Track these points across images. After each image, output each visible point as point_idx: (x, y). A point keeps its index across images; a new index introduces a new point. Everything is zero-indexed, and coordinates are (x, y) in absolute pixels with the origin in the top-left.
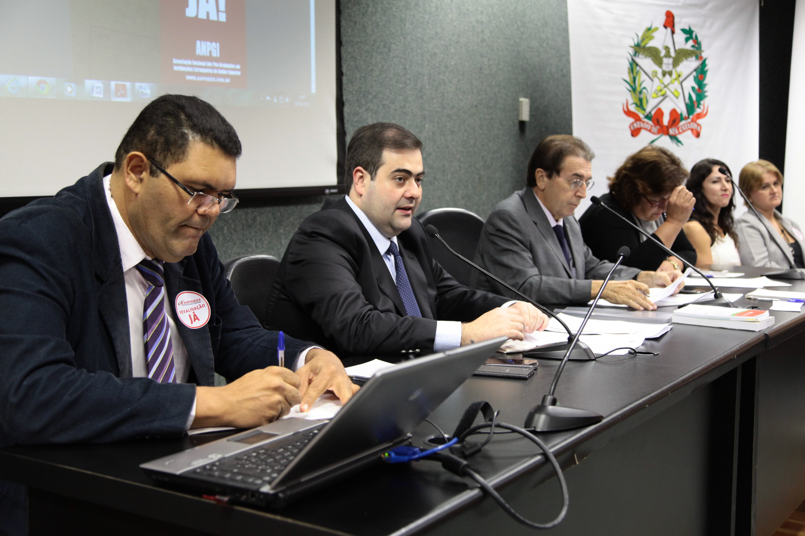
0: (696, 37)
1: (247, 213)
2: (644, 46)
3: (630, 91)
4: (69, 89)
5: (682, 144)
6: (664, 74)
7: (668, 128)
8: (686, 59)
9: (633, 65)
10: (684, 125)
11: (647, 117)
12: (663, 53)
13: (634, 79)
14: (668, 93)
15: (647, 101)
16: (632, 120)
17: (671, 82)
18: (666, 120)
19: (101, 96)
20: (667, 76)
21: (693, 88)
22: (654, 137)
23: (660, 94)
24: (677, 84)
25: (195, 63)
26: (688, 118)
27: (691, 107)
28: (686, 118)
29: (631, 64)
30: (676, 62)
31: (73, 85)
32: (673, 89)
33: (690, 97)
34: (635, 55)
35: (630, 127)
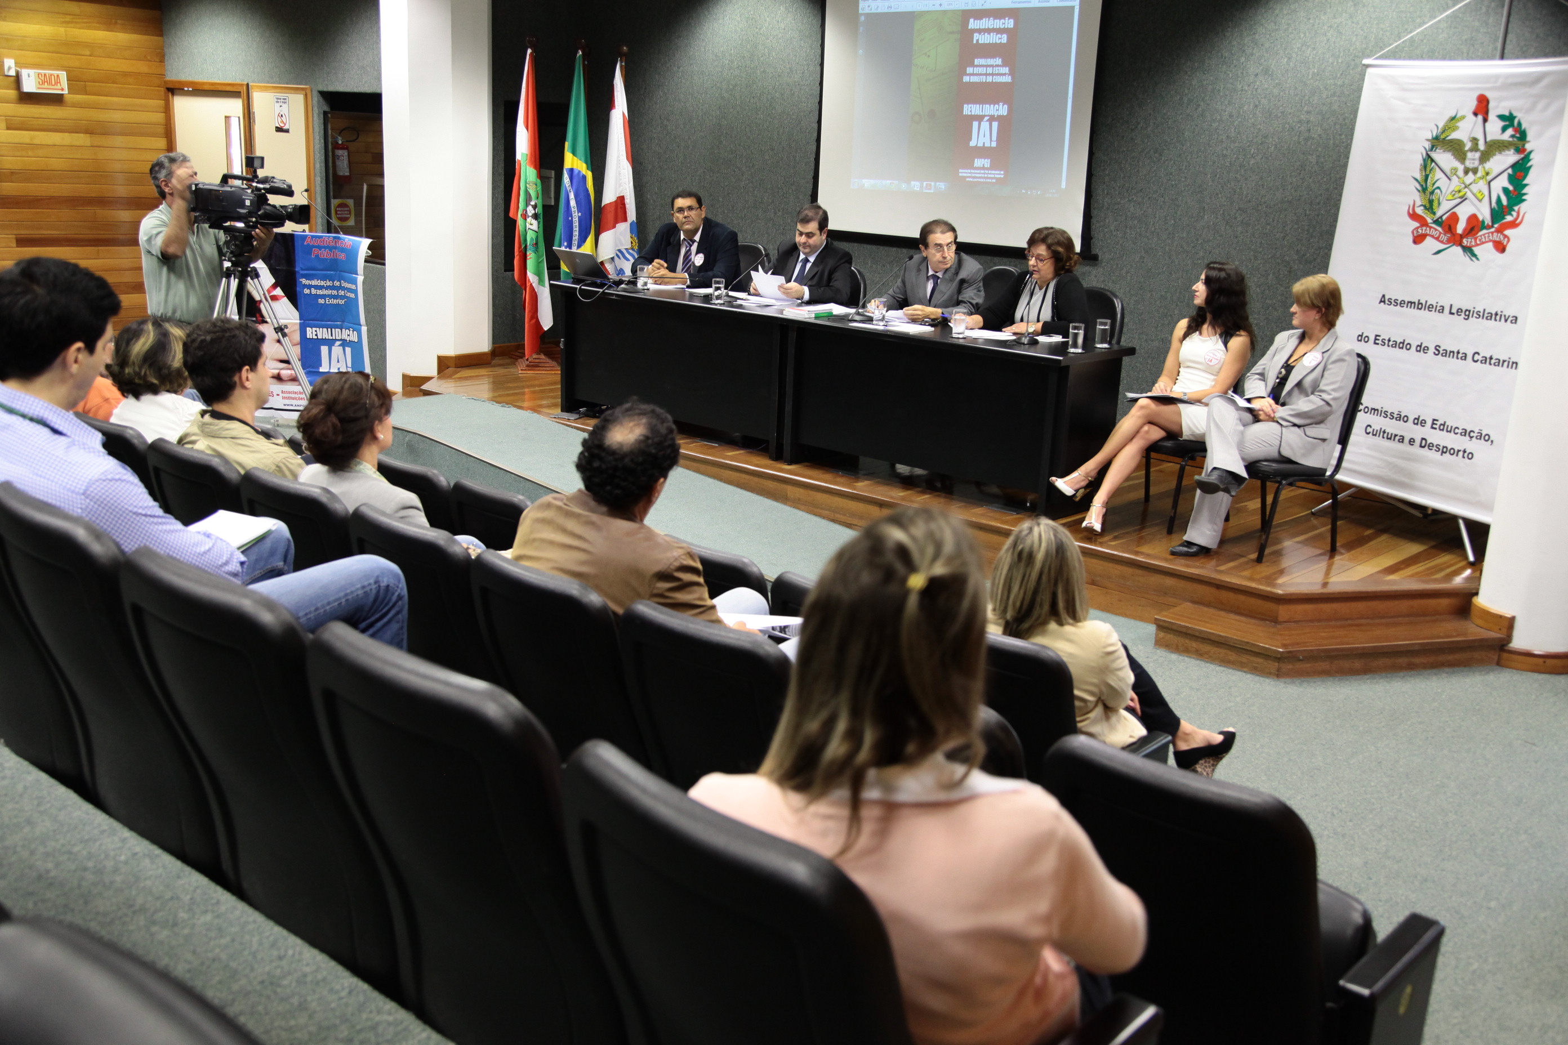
0: (1519, 124)
2: (1444, 139)
3: (1419, 191)
4: (903, 186)
5: (1478, 259)
6: (1466, 172)
7: (1462, 237)
8: (1500, 153)
9: (1428, 160)
10: (1484, 235)
11: (1436, 222)
12: (1468, 146)
13: (1426, 177)
14: (1469, 195)
15: (1439, 204)
16: (1416, 224)
17: (1474, 182)
18: (1460, 228)
19: (918, 189)
20: (1470, 174)
21: (1505, 190)
22: (1442, 246)
23: (1457, 195)
24: (1482, 185)
25: (973, 171)
26: (1492, 227)
27: (1499, 213)
28: (1488, 227)
29: (1424, 160)
30: (1485, 157)
31: (905, 184)
32: (1475, 191)
33: (1499, 200)
34: (1431, 150)
35: (1413, 232)
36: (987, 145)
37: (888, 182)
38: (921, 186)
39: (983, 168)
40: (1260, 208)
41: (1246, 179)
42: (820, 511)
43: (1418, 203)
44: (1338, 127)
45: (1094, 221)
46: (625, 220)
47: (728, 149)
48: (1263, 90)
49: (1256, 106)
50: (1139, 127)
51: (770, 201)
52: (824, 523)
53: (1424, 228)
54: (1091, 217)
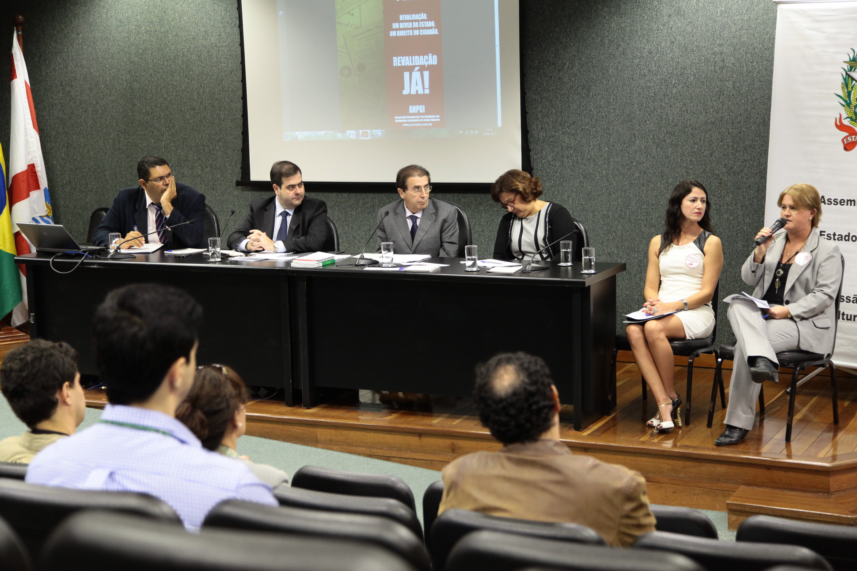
1: (454, 197)
3: (843, 106)
4: (339, 136)
9: (849, 79)
13: (849, 93)
16: (845, 134)
19: (355, 137)
25: (408, 117)
29: (845, 79)
31: (341, 133)
35: (843, 141)
36: (421, 92)
37: (323, 133)
38: (358, 135)
39: (419, 114)
40: (687, 130)
41: (671, 106)
42: (356, 449)
43: (844, 115)
44: (749, 55)
45: (532, 153)
46: (38, 187)
47: (144, 111)
48: (678, 28)
49: (673, 42)
50: (566, 67)
51: (196, 158)
52: (362, 459)
53: (853, 137)
54: (530, 150)
